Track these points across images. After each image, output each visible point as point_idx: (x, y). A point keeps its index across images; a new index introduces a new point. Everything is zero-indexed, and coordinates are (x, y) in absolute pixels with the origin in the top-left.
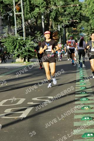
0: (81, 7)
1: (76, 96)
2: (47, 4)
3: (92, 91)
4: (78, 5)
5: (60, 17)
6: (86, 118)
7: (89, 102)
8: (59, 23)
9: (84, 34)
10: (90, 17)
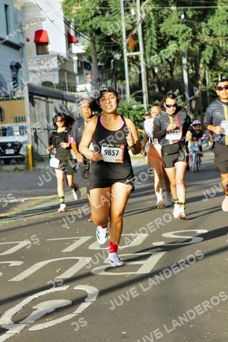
5: (222, 61)
8: (221, 73)
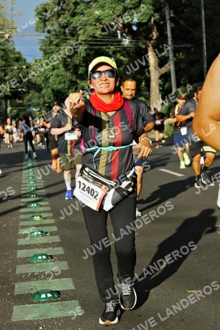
1: (22, 200)
3: (45, 194)
4: (24, 67)
7: (41, 209)
9: (34, 109)
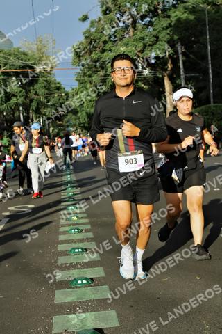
0: (68, 97)
1: (63, 204)
2: (27, 93)
6: (73, 231)
10: (79, 109)
